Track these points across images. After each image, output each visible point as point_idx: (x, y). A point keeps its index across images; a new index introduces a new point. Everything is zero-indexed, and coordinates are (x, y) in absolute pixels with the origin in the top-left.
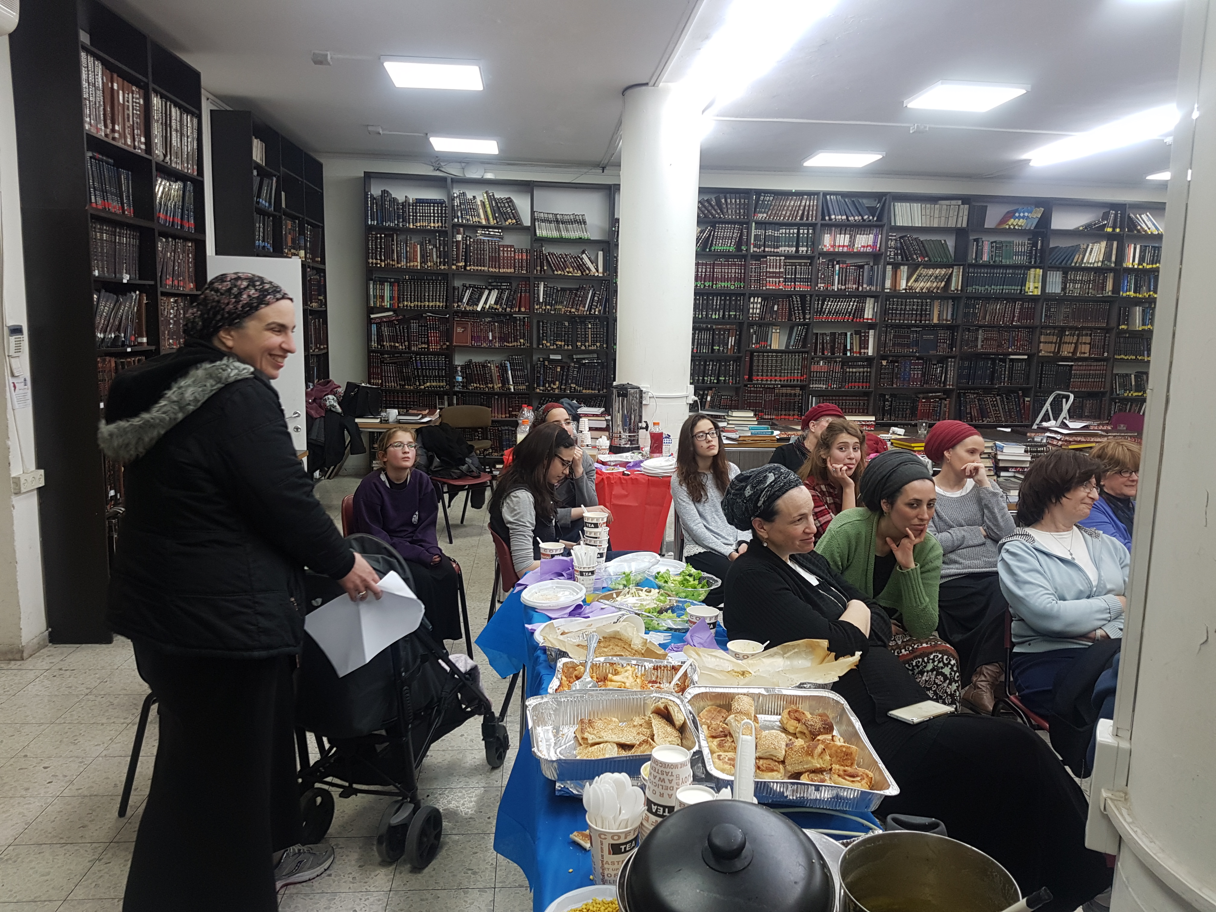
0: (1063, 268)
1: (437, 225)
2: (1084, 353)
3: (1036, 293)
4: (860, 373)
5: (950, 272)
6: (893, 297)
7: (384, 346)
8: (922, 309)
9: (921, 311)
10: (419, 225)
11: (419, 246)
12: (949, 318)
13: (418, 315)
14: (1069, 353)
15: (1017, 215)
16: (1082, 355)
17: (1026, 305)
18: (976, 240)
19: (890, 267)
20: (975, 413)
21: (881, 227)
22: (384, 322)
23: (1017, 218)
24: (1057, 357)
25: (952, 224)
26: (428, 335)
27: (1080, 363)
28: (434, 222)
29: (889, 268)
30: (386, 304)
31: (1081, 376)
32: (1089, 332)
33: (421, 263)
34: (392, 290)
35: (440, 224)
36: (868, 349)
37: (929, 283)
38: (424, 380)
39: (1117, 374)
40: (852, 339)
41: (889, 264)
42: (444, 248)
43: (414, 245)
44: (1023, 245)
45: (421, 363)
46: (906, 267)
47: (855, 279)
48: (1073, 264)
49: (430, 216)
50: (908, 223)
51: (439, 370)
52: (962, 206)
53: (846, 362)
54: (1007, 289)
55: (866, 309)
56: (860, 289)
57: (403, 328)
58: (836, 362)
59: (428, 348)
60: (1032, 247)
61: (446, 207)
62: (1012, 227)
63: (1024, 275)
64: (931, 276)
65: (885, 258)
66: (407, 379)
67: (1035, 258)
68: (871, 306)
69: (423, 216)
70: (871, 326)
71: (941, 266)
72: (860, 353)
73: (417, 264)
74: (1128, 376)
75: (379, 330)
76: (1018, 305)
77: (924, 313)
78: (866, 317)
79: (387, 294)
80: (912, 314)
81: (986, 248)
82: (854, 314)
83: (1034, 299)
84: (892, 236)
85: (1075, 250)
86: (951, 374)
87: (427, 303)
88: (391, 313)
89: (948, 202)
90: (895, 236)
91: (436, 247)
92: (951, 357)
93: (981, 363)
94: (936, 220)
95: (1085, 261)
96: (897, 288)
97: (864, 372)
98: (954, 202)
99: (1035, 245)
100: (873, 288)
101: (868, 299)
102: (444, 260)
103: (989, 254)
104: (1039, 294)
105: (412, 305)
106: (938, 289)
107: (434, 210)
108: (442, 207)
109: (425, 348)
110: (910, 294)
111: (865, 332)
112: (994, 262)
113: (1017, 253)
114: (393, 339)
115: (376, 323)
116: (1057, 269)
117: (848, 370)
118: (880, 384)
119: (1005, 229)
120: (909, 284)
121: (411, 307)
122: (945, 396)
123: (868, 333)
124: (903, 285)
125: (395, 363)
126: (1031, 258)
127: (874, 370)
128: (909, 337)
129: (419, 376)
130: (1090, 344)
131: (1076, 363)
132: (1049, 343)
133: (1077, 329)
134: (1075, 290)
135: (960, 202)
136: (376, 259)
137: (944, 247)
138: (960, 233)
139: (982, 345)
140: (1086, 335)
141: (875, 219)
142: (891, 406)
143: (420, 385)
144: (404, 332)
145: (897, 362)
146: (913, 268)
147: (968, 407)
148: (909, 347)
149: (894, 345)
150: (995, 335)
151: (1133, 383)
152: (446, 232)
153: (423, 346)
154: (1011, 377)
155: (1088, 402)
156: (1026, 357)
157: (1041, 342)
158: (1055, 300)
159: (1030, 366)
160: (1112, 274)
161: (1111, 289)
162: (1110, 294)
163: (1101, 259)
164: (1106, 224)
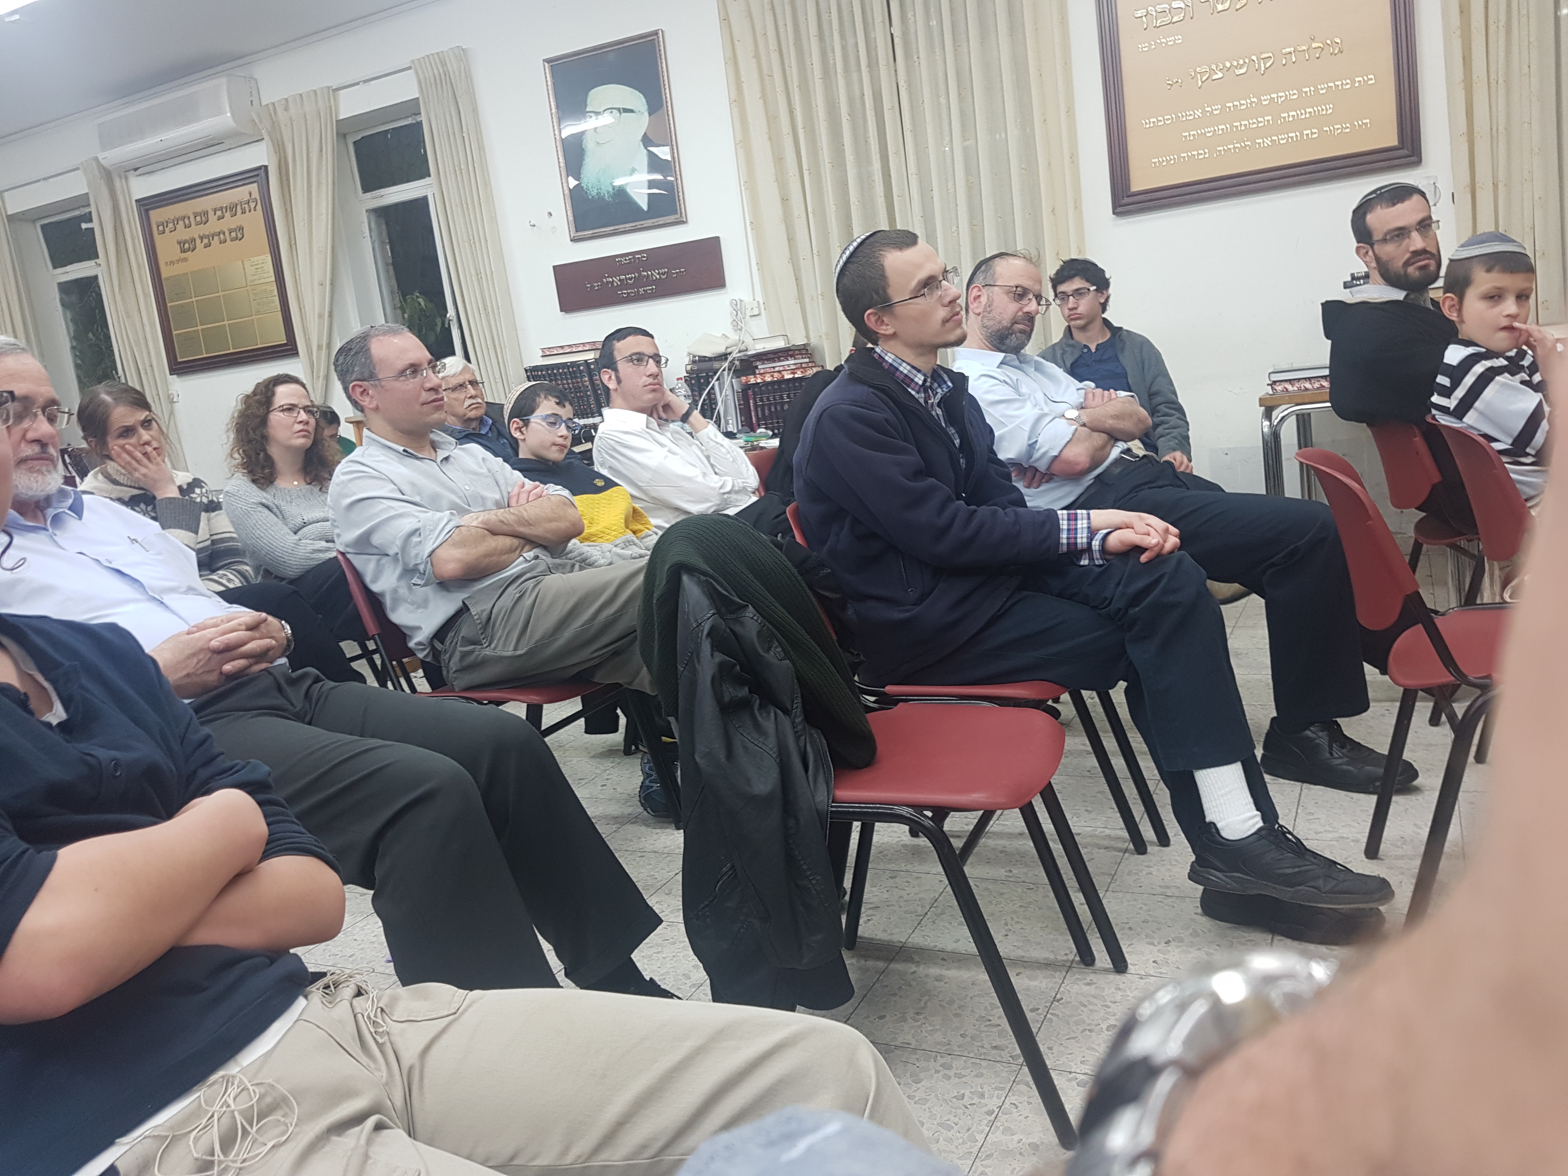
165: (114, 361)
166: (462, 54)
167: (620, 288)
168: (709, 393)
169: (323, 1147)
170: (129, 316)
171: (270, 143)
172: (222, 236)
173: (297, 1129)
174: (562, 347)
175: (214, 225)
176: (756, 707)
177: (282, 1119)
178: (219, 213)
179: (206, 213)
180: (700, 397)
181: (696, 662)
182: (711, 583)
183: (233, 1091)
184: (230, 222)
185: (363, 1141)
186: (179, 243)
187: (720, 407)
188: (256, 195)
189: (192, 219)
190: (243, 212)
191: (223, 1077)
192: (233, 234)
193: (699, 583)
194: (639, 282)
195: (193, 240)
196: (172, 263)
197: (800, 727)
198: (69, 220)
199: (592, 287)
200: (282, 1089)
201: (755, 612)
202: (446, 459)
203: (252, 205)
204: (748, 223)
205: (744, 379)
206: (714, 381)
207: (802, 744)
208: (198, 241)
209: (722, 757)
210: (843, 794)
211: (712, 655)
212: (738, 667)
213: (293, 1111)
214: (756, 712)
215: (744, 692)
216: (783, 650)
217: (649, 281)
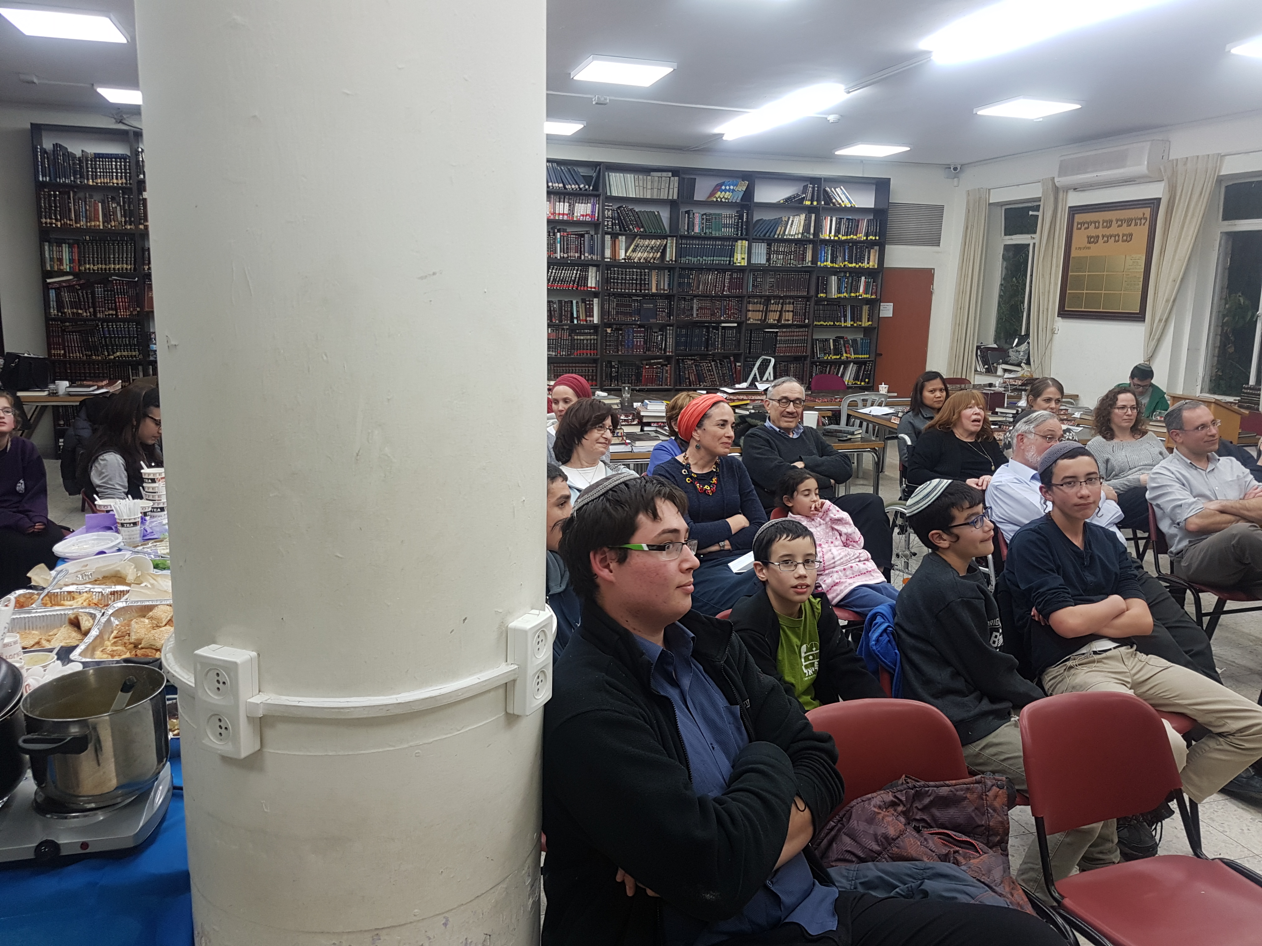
0: (767, 240)
1: (120, 182)
2: (788, 320)
3: (743, 264)
4: (587, 340)
5: (665, 243)
6: (614, 266)
7: (65, 313)
8: (641, 278)
9: (641, 281)
10: (99, 181)
11: (100, 204)
12: (666, 288)
13: (104, 278)
14: (774, 320)
15: (723, 187)
16: (786, 322)
17: (735, 275)
18: (688, 212)
19: (609, 236)
20: (692, 378)
21: (598, 196)
22: (64, 287)
23: (723, 190)
24: (764, 325)
25: (663, 196)
26: (115, 300)
27: (784, 330)
28: (117, 179)
29: (608, 238)
30: (66, 267)
31: (785, 342)
32: (792, 301)
33: (103, 223)
34: (71, 253)
35: (124, 181)
36: (593, 317)
37: (646, 254)
38: (113, 349)
39: (818, 339)
40: (577, 307)
41: (607, 233)
42: (129, 207)
43: (95, 203)
44: (730, 217)
45: (109, 331)
46: (624, 237)
47: (576, 247)
48: (776, 236)
49: (112, 172)
50: (623, 193)
51: (130, 337)
52: (672, 178)
53: (574, 330)
54: (717, 260)
55: (589, 278)
56: (583, 257)
57: (87, 293)
58: (563, 329)
59: (116, 315)
60: (738, 220)
61: (129, 162)
62: (719, 200)
63: (732, 246)
64: (647, 247)
65: (603, 229)
66: (94, 349)
67: (742, 230)
68: (594, 275)
69: (103, 172)
70: (596, 295)
71: (656, 237)
72: (586, 321)
73: (100, 224)
74: (827, 340)
75: (58, 295)
76: (728, 275)
77: (643, 283)
78: (589, 285)
79: (66, 256)
80: (632, 283)
81: (697, 221)
82: (578, 282)
83: (741, 269)
84: (609, 206)
85: (777, 223)
86: (670, 341)
87: (113, 266)
88: (71, 277)
89: (659, 174)
90: (611, 206)
91: (120, 206)
92: (670, 326)
93: (697, 331)
94: (649, 191)
95: (786, 233)
96: (617, 258)
97: (591, 340)
98: (664, 174)
99: (741, 217)
100: (595, 257)
101: (590, 268)
102: (130, 219)
103: (699, 226)
104: (746, 264)
105: (96, 268)
106: (654, 259)
107: (116, 165)
108: (125, 162)
109: (112, 315)
110: (628, 264)
111: (589, 301)
112: (705, 234)
113: (725, 226)
114: (75, 305)
115: (55, 289)
116: (763, 241)
117: (576, 337)
118: (606, 352)
119: (713, 201)
120: (628, 254)
121: (94, 270)
122: (666, 363)
123: (593, 301)
124: (622, 255)
125: (79, 332)
126: (737, 231)
127: (599, 338)
128: (630, 306)
129: (107, 345)
130: (793, 311)
131: (781, 330)
132: (756, 311)
133: (781, 298)
134: (778, 260)
135: (670, 174)
136: (51, 218)
137: (658, 218)
138: (673, 204)
139: (698, 315)
140: (789, 303)
141: (591, 188)
142: (617, 372)
143: (108, 355)
144: (87, 297)
145: (621, 330)
146: (631, 237)
147: (687, 372)
148: (631, 316)
149: (617, 313)
150: (708, 304)
151: (832, 347)
152: (130, 189)
153: (111, 312)
154: (723, 344)
155: (792, 366)
156: (736, 325)
157: (749, 311)
158: (760, 270)
159: (740, 333)
160: (811, 246)
161: (810, 259)
162: (810, 264)
163: (801, 231)
164: (804, 198)
165: (1023, 298)
171: (1167, 185)
172: (1117, 237)
179: (1111, 221)
186: (1088, 237)
188: (1147, 215)
189: (1101, 223)
190: (1136, 225)
192: (1125, 238)
195: (1098, 237)
196: (1080, 248)
198: (1022, 208)
202: (1213, 470)
203: (1143, 221)
208: (1101, 238)
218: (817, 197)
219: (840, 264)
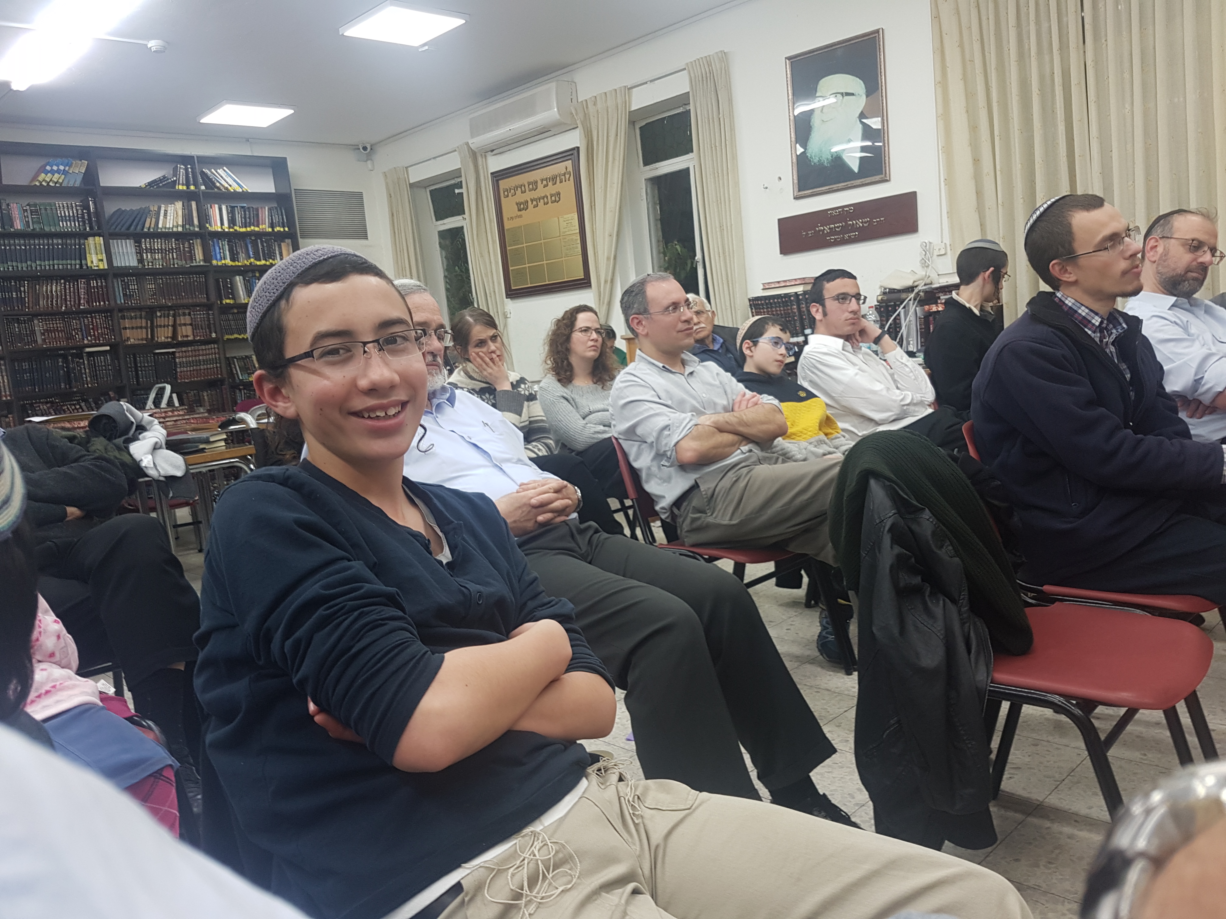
0: (132, 235)
2: (188, 336)
3: (101, 267)
14: (167, 338)
15: (48, 168)
16: (185, 339)
17: (93, 283)
23: (49, 172)
24: (152, 344)
27: (184, 349)
31: (188, 363)
44: (70, 207)
48: (145, 230)
54: (58, 264)
60: (82, 210)
62: (45, 184)
63: (79, 245)
67: (90, 224)
74: (249, 358)
76: (82, 283)
81: (16, 213)
83: (100, 275)
85: (142, 213)
86: (5, 381)
93: (48, 363)
95: (160, 226)
99: (85, 207)
103: (22, 220)
104: (106, 267)
112: (33, 230)
113: (63, 218)
116: (126, 236)
126: (81, 223)
131: (179, 349)
132: (137, 328)
133: (169, 308)
134: (156, 261)
139: (44, 340)
140: (184, 314)
150: (60, 325)
154: (94, 376)
155: (205, 394)
156: (108, 348)
157: (125, 328)
158: (132, 275)
159: (118, 359)
160: (199, 241)
161: (201, 258)
162: (202, 263)
163: (180, 223)
164: (176, 181)
165: (471, 287)
166: (724, 56)
167: (829, 234)
168: (895, 318)
169: (596, 900)
170: (482, 256)
171: (582, 132)
172: (545, 199)
173: (579, 881)
174: (779, 282)
175: (541, 191)
176: (927, 593)
177: (569, 872)
178: (545, 182)
179: (536, 182)
180: (887, 322)
181: (877, 551)
182: (894, 489)
183: (538, 844)
184: (552, 189)
185: (623, 901)
186: (517, 204)
187: (904, 330)
188: (570, 169)
189: (527, 186)
190: (561, 182)
191: (531, 832)
192: (553, 198)
193: (884, 487)
194: (845, 229)
195: (526, 202)
196: (512, 218)
197: (965, 615)
198: (447, 187)
199: (807, 234)
200: (570, 849)
201: (931, 515)
202: (691, 373)
203: (567, 176)
204: (942, 180)
205: (927, 307)
206: (900, 310)
207: (966, 630)
208: (530, 203)
209: (896, 631)
210: (1000, 676)
211: (892, 548)
212: (913, 559)
213: (576, 865)
214: (927, 599)
215: (917, 580)
216: (954, 548)
217: (854, 229)
218: (194, 181)
219: (243, 261)
